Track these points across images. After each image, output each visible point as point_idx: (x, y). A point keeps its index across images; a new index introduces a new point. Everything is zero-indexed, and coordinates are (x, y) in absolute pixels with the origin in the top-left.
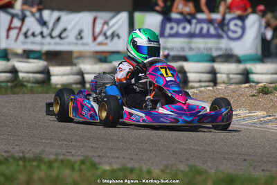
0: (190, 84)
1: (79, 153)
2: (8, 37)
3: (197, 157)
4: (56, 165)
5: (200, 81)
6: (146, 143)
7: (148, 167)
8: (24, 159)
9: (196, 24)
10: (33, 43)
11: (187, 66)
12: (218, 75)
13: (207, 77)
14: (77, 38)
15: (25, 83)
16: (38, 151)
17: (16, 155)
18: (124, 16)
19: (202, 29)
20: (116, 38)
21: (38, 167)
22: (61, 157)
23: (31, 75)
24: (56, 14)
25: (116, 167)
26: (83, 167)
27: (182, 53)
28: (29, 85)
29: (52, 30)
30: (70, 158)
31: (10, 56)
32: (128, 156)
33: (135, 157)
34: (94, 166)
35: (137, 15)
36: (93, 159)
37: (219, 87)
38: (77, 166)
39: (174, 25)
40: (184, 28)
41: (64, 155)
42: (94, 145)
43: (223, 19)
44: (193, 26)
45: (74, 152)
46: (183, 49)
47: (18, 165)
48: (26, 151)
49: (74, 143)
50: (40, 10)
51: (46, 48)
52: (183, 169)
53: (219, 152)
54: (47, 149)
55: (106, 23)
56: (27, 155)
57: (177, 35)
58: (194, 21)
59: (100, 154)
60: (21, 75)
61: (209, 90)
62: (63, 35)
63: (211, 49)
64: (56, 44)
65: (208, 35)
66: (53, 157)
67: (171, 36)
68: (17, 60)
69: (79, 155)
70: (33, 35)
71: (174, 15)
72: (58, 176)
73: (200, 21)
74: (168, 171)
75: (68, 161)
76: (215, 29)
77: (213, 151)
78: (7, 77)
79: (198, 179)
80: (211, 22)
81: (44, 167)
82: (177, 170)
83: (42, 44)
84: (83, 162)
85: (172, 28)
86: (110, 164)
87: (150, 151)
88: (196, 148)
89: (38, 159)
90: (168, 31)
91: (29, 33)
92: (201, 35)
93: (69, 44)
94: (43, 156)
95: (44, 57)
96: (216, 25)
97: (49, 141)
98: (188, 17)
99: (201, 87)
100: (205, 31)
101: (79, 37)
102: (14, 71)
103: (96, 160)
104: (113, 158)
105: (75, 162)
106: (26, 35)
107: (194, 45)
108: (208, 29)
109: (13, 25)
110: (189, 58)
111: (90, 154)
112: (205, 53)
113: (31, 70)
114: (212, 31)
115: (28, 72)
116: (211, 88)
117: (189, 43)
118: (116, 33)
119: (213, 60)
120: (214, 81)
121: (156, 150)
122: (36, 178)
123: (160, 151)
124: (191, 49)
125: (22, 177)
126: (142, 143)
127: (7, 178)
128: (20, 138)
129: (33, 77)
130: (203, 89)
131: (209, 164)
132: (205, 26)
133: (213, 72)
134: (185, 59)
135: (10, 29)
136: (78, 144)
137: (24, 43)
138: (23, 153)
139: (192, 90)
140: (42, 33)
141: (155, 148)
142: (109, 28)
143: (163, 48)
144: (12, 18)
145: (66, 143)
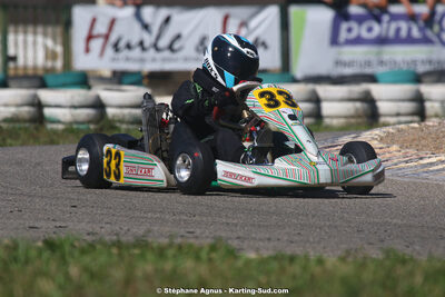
0: (382, 120)
1: (207, 233)
2: (87, 50)
3: (398, 236)
4: (170, 252)
5: (398, 115)
6: (313, 216)
7: (318, 254)
8: (118, 244)
9: (389, 22)
10: (128, 59)
11: (377, 90)
12: (428, 105)
13: (409, 106)
14: (197, 50)
15: (118, 125)
16: (141, 232)
17: (107, 238)
18: (272, 12)
19: (398, 30)
20: (261, 49)
21: (142, 256)
22: (178, 241)
23: (126, 111)
24: (164, 12)
25: (266, 254)
26: (214, 255)
27: (368, 71)
28: (124, 126)
29: (158, 37)
30: (192, 241)
31: (91, 82)
32: (285, 238)
33: (296, 238)
34: (232, 254)
35: (294, 10)
36: (230, 242)
37: (429, 123)
38: (204, 255)
39: (354, 25)
40: (370, 30)
41: (182, 236)
42: (230, 221)
43: (433, 13)
44: (385, 25)
45: (198, 232)
46: (368, 63)
47: (110, 254)
48: (123, 232)
49: (197, 218)
50: (138, 6)
51: (149, 67)
52: (374, 256)
54: (156, 228)
56: (124, 239)
57: (358, 41)
58: (386, 18)
59: (241, 234)
60: (110, 112)
61: (413, 128)
62: (176, 46)
63: (414, 62)
64: (164, 60)
65: (410, 40)
66: (165, 241)
67: (350, 42)
68: (103, 87)
69: (207, 237)
70: (129, 46)
71: (354, 9)
72: (174, 271)
73: (395, 17)
74: (350, 259)
75: (191, 246)
76: (421, 29)
78: (88, 115)
79: (401, 271)
80: (412, 18)
81: (150, 256)
82: (365, 258)
83: (142, 60)
84: (213, 248)
85: (349, 30)
86: (257, 250)
87: (320, 228)
88: (395, 221)
89: (142, 244)
90: (343, 35)
91: (122, 44)
92: (398, 40)
93: (186, 59)
94: (150, 240)
95: (145, 81)
96: (421, 23)
97: (158, 215)
98: (376, 11)
99: (400, 123)
100: (404, 33)
101: (201, 48)
102: (99, 105)
103: (235, 244)
104: (261, 240)
105: (201, 248)
106: (116, 47)
107: (386, 57)
108: (410, 30)
109: (95, 32)
110: (380, 78)
111: (223, 234)
112: (405, 67)
113: (127, 102)
114: (416, 33)
115: (121, 107)
116: (416, 125)
117: (379, 53)
118: (261, 41)
119: (418, 79)
120: (421, 114)
121: (329, 226)
122: (139, 273)
123: (336, 227)
124: (381, 63)
125: (118, 274)
127: (93, 276)
128: (111, 211)
129: (130, 114)
130: (402, 126)
131: (417, 248)
132: (404, 25)
133: (419, 99)
134: (372, 79)
135: (90, 37)
136: (204, 219)
137: (114, 60)
138: (117, 234)
139: (385, 129)
140: (141, 44)
141: (328, 223)
142: (250, 32)
143: (338, 63)
144: (94, 21)
145: (185, 218)
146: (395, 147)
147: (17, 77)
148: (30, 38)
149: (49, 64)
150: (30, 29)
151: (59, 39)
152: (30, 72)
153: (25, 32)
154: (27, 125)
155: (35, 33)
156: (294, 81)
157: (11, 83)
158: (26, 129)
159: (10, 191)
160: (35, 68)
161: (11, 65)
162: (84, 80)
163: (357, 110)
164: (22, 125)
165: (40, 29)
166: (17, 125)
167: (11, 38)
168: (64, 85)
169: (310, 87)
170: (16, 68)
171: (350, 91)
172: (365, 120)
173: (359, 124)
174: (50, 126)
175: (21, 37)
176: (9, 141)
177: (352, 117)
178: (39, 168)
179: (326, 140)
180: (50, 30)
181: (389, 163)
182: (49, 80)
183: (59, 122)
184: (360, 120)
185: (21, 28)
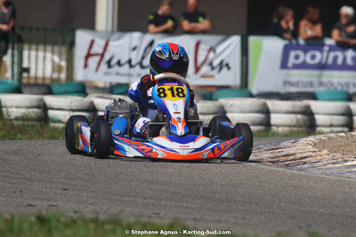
0: (318, 129)
1: (170, 214)
2: (86, 66)
3: (322, 222)
5: (331, 126)
6: (256, 204)
9: (329, 51)
10: (117, 74)
11: (315, 105)
12: (355, 118)
13: (340, 119)
17: (88, 216)
18: (235, 40)
19: (336, 58)
20: (225, 69)
22: (146, 220)
27: (310, 90)
29: (143, 58)
31: (88, 91)
32: (233, 220)
33: (241, 221)
35: (253, 40)
36: (188, 222)
39: (300, 53)
40: (313, 57)
41: (150, 216)
42: (189, 205)
44: (325, 54)
45: (163, 213)
46: (311, 84)
48: (102, 211)
49: (163, 202)
53: (351, 217)
55: (212, 49)
57: (304, 66)
58: (326, 48)
59: (197, 216)
61: (340, 136)
63: (347, 84)
65: (344, 67)
67: (296, 67)
68: (96, 95)
70: (119, 63)
73: (333, 48)
76: (353, 58)
77: (343, 215)
83: (129, 75)
85: (297, 57)
87: (261, 213)
88: (321, 210)
90: (292, 61)
91: (114, 62)
92: (334, 66)
97: (132, 199)
99: (332, 132)
102: (92, 109)
103: (191, 224)
104: (213, 221)
106: (109, 64)
107: (325, 80)
108: (345, 58)
109: (93, 52)
110: (318, 95)
112: (339, 88)
114: (350, 61)
116: (343, 134)
117: (320, 76)
118: (225, 63)
119: (349, 98)
120: (349, 126)
121: (269, 212)
123: (273, 213)
124: (321, 84)
126: (251, 203)
128: (95, 195)
130: (332, 135)
131: (337, 232)
132: (341, 55)
133: (349, 114)
134: (313, 96)
135: (89, 55)
136: (169, 203)
137: (106, 74)
138: (97, 213)
139: (319, 137)
140: (129, 62)
141: (267, 210)
142: (217, 56)
143: (286, 83)
144: (92, 42)
145: (153, 202)
146: (325, 151)
147: (29, 85)
148: (41, 54)
149: (55, 75)
150: (41, 47)
151: (64, 56)
152: (40, 81)
153: (37, 50)
154: (34, 123)
155: (45, 51)
156: (251, 96)
157: (24, 90)
158: (33, 126)
159: (15, 176)
160: (44, 78)
161: (25, 75)
162: (82, 89)
163: (298, 120)
164: (30, 123)
165: (49, 48)
166: (26, 123)
167: (26, 53)
168: (66, 93)
169: (262, 101)
170: (29, 77)
171: (294, 106)
172: (304, 129)
173: (299, 132)
174: (52, 125)
175: (33, 53)
176: (19, 136)
177: (294, 126)
178: (39, 158)
179: (271, 144)
180: (57, 48)
181: (320, 164)
182: (55, 88)
183: (60, 121)
184: (300, 129)
185: (34, 47)
